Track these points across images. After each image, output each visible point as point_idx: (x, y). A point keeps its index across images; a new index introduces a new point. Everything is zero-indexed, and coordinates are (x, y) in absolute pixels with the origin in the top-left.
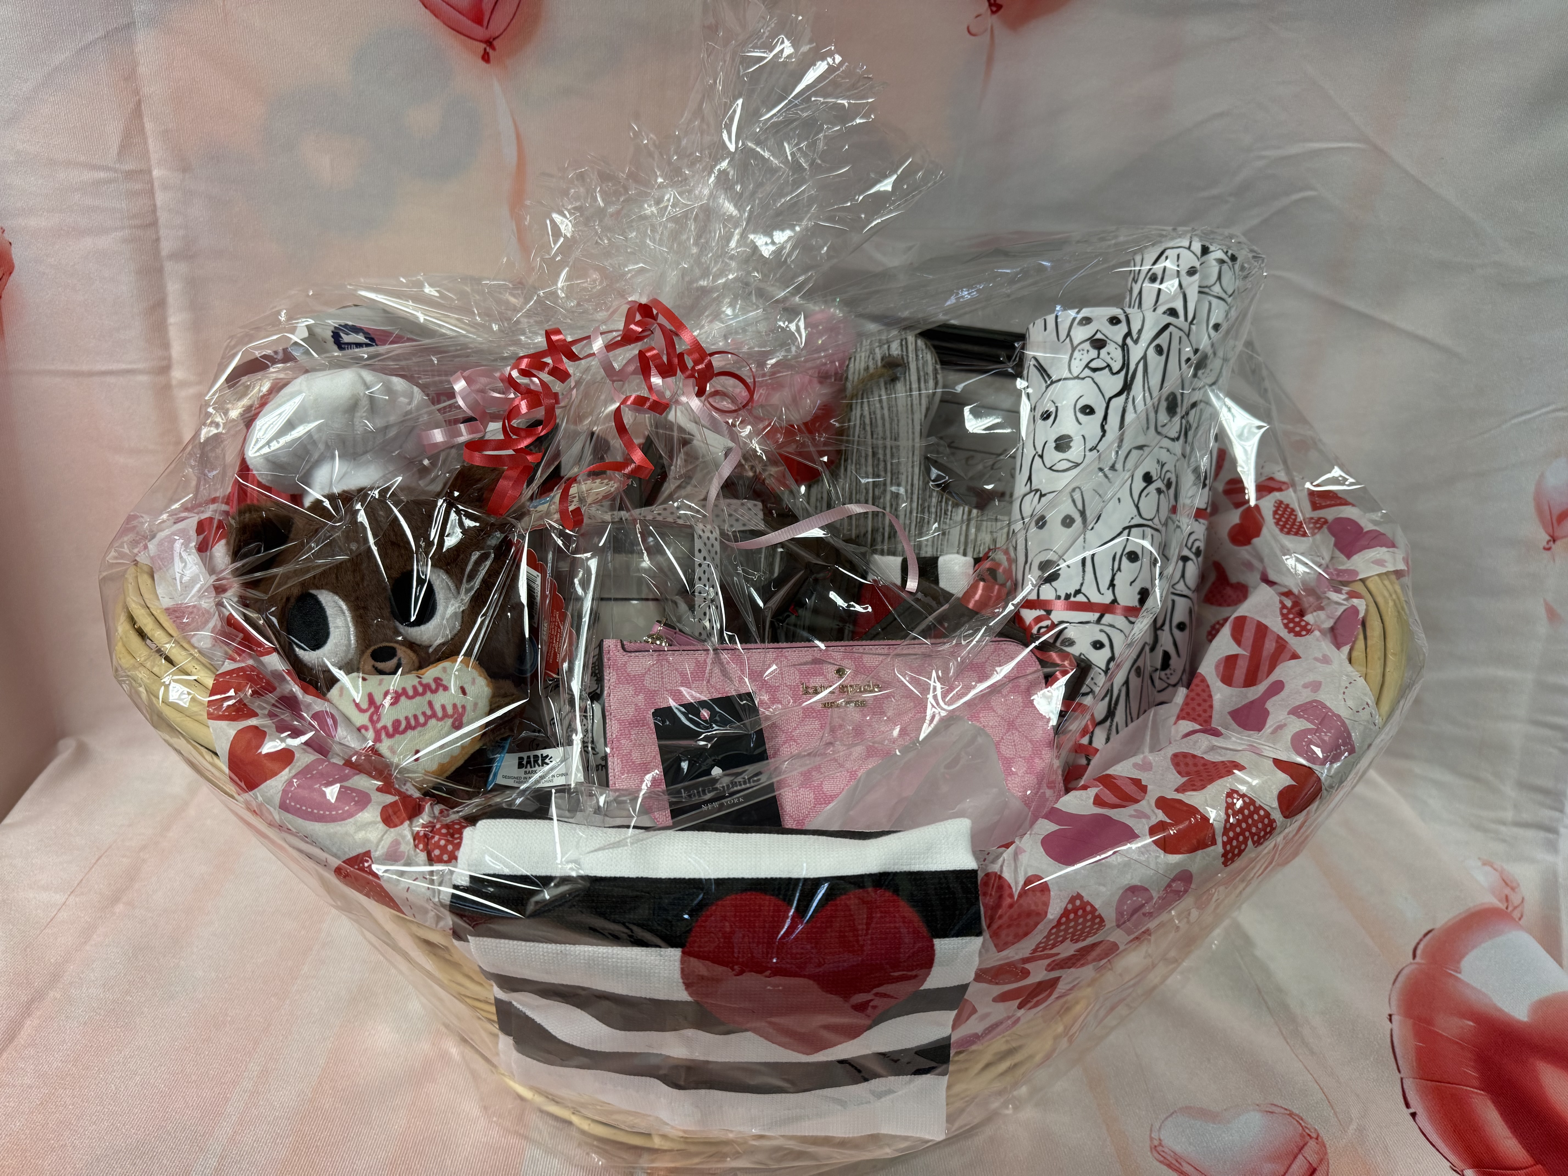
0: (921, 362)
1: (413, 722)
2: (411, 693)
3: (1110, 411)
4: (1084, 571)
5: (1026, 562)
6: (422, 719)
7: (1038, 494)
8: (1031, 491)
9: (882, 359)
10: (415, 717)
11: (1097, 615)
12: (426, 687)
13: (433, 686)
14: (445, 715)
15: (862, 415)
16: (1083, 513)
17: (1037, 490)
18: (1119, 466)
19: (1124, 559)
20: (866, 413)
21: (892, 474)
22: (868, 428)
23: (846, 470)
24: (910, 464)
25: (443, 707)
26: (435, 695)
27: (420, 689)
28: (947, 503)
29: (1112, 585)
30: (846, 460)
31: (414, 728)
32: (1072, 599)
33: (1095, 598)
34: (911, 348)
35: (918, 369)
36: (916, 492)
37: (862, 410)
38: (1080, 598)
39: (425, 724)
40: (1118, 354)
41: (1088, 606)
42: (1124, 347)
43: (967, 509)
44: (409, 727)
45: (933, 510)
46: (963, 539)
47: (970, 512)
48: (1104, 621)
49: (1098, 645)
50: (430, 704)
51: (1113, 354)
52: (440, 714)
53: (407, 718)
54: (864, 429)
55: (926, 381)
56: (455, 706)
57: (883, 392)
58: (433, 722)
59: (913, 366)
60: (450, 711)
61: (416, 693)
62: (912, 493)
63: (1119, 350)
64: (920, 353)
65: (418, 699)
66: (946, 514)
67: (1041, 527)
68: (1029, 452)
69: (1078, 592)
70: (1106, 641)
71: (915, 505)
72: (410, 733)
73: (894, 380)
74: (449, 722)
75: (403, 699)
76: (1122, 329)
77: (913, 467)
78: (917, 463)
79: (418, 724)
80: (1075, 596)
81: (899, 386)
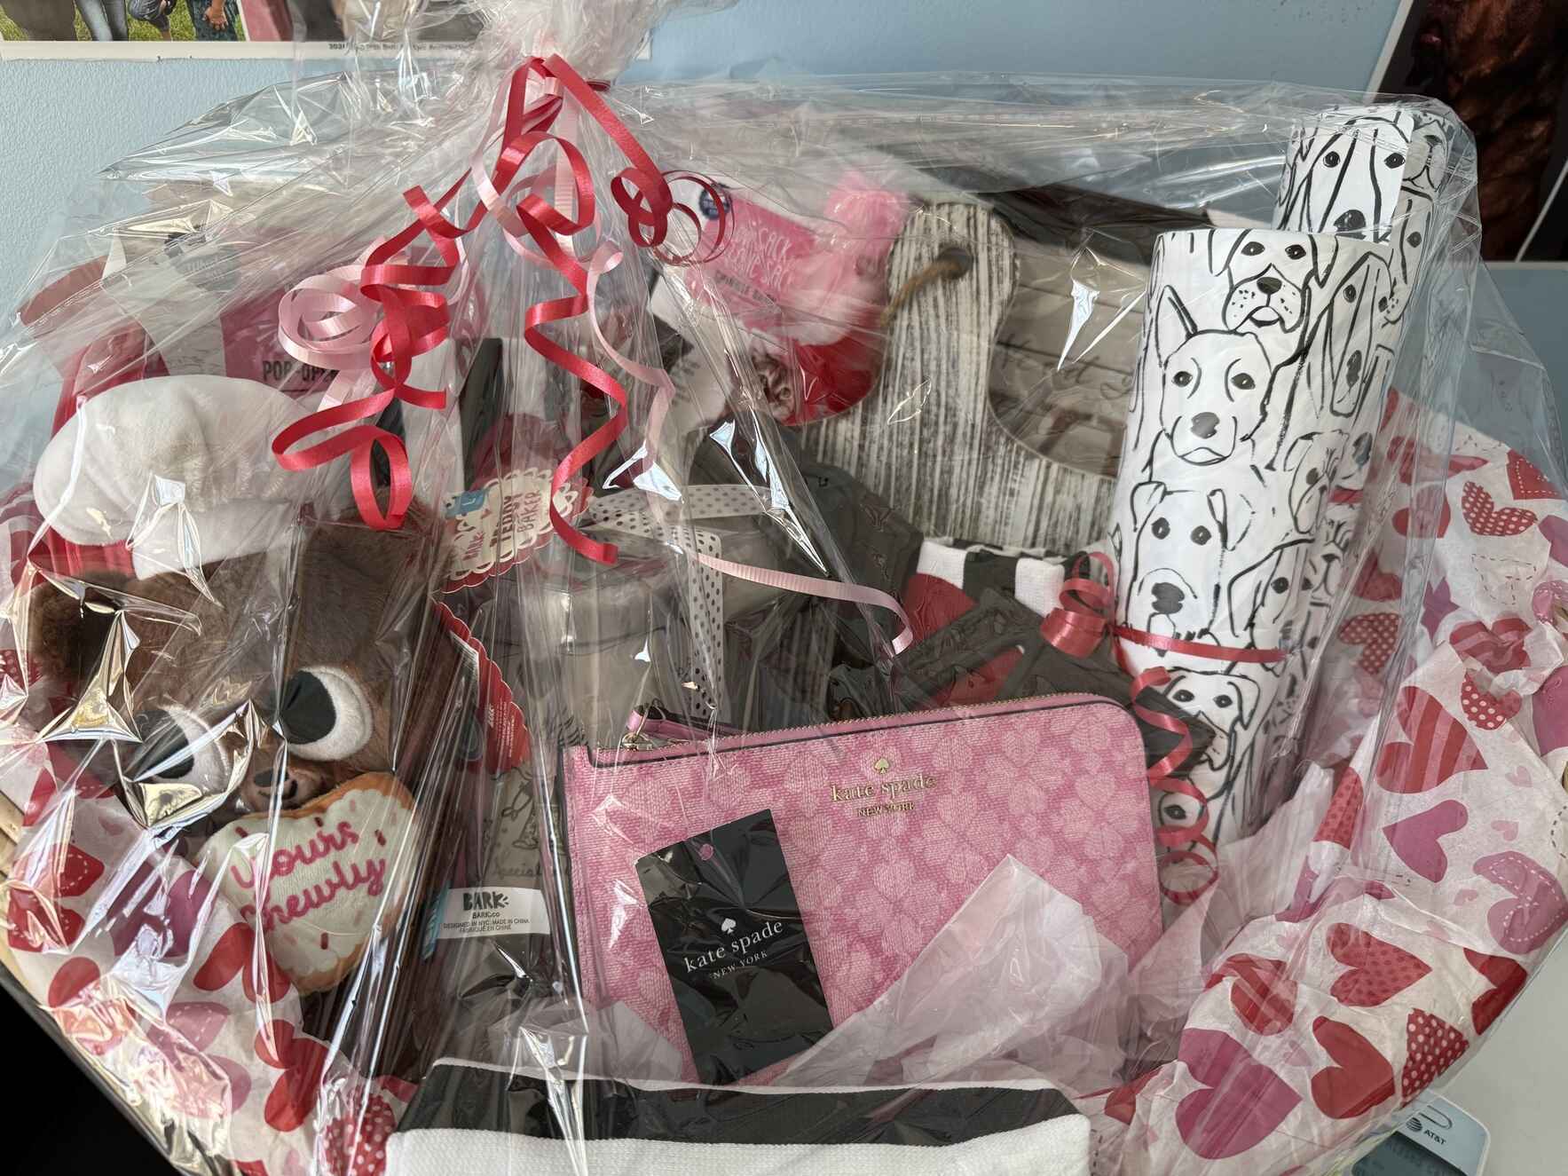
0: (994, 253)
1: (314, 897)
2: (308, 853)
3: (1275, 385)
4: (1216, 605)
5: (1135, 578)
6: (326, 891)
7: (1161, 489)
8: (1150, 482)
9: (941, 246)
10: (318, 889)
11: (1227, 663)
12: (329, 841)
13: (338, 838)
14: (358, 879)
15: (909, 326)
16: (1223, 528)
17: (1160, 484)
18: (1278, 465)
19: (1271, 591)
20: (916, 324)
21: (947, 409)
22: (917, 344)
23: (885, 401)
24: (972, 398)
25: (355, 868)
26: (342, 852)
27: (321, 847)
28: (1018, 454)
29: (1251, 625)
30: (886, 387)
31: (317, 905)
32: (1196, 640)
33: (1228, 640)
34: (982, 231)
35: (989, 262)
36: (978, 436)
37: (910, 318)
38: (1207, 640)
39: (331, 896)
40: (1295, 302)
41: (1215, 652)
42: (1305, 290)
43: (1044, 463)
44: (310, 904)
45: (1000, 461)
46: (1036, 502)
47: (1048, 467)
48: (1235, 671)
49: (1223, 701)
50: (337, 867)
51: (1288, 298)
52: (350, 878)
53: (306, 892)
54: (912, 344)
55: (1000, 281)
56: (370, 864)
57: (940, 292)
58: (342, 892)
59: (983, 257)
60: (363, 871)
61: (316, 854)
62: (972, 438)
63: (1298, 294)
64: (993, 239)
65: (319, 862)
66: (1016, 467)
67: (1162, 536)
68: (1152, 427)
69: (1204, 632)
70: (1234, 697)
71: (975, 455)
72: (312, 913)
73: (955, 276)
74: (364, 887)
75: (298, 863)
76: (1306, 263)
77: (975, 401)
78: (981, 398)
79: (323, 900)
80: (1200, 637)
81: (963, 284)
